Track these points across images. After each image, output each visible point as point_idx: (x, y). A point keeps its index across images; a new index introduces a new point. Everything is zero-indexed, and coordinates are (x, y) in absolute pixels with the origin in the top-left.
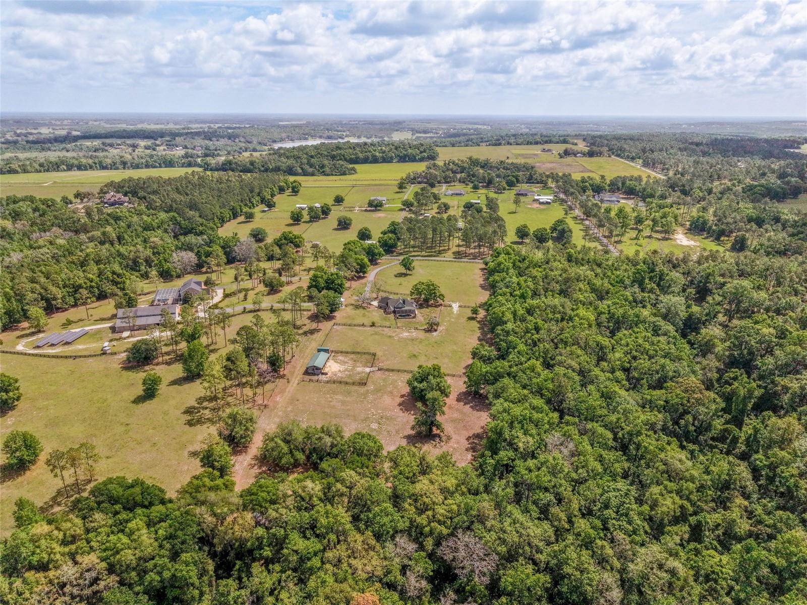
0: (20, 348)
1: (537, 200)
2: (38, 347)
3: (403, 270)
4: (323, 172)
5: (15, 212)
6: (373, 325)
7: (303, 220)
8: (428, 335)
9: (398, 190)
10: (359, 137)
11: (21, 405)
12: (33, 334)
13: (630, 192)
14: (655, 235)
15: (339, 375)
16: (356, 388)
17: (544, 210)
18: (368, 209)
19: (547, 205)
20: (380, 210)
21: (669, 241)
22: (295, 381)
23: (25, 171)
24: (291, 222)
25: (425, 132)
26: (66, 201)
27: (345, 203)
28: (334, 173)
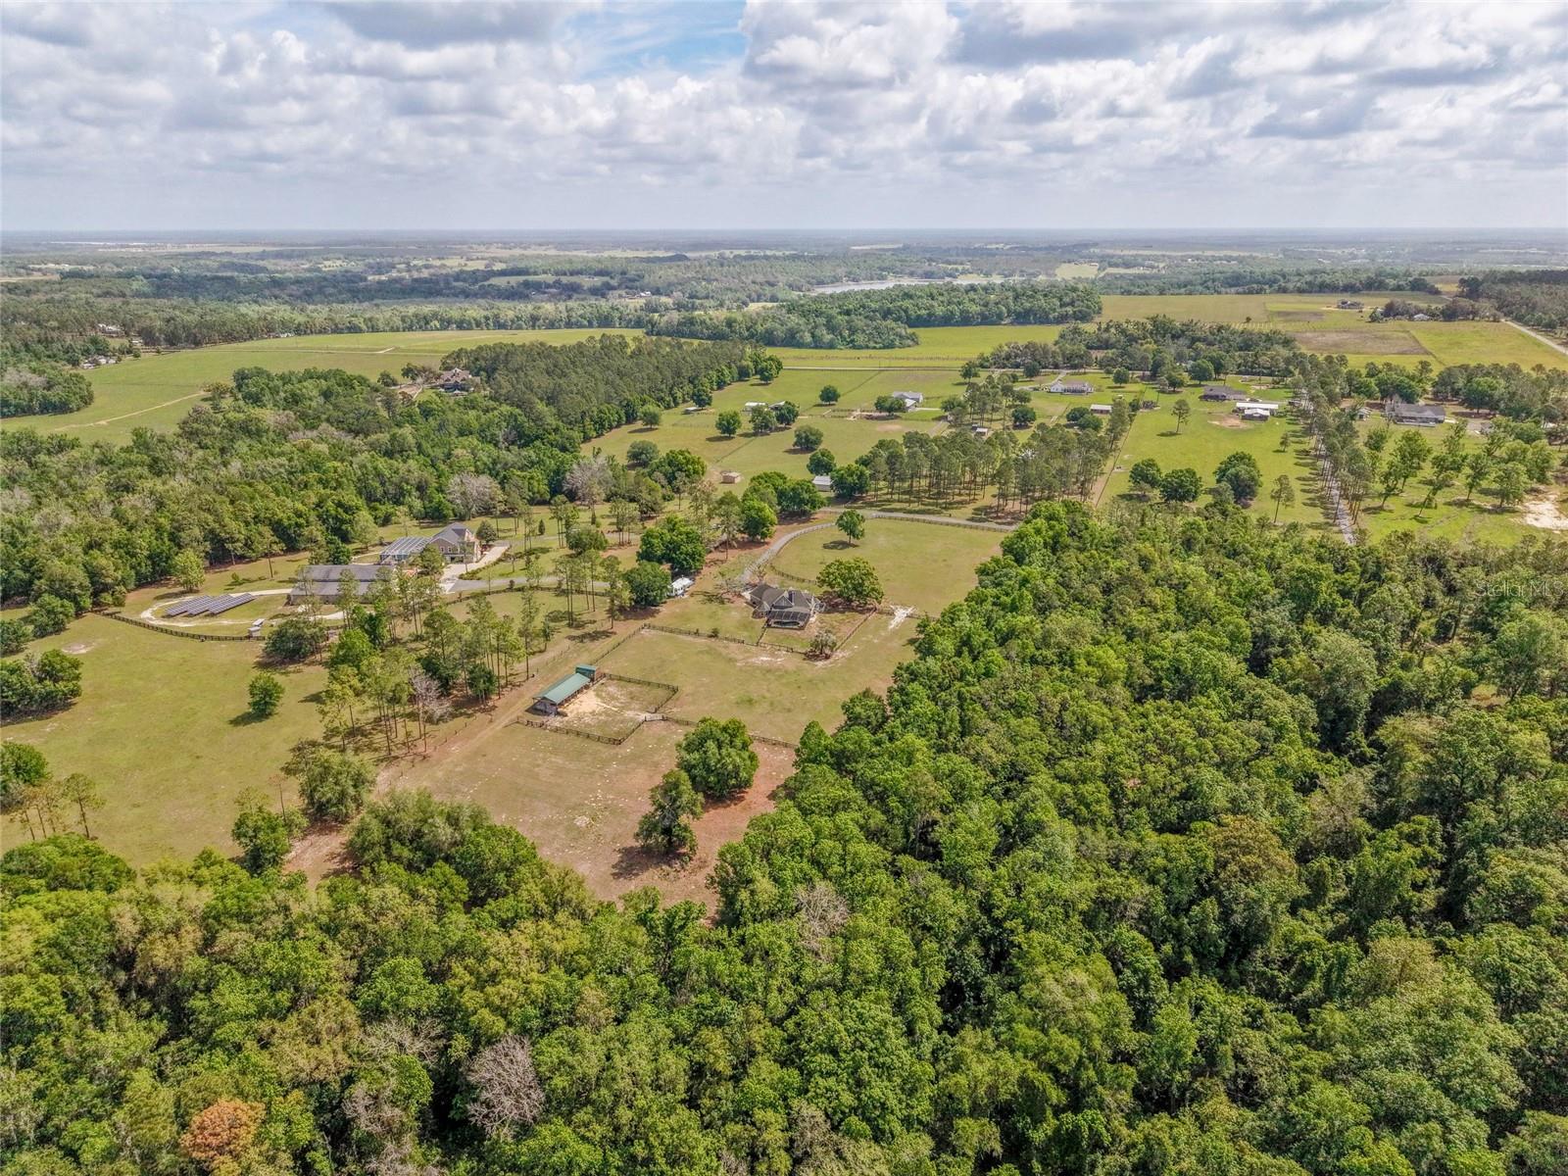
0: (146, 615)
1: (1241, 410)
2: (169, 616)
3: (844, 536)
4: (852, 341)
5: (294, 395)
6: (714, 634)
7: (739, 431)
8: (806, 665)
9: (962, 380)
10: (987, 275)
11: (81, 705)
12: (183, 593)
13: (1477, 401)
14: (1477, 500)
15: (587, 720)
16: (600, 747)
17: (1243, 431)
18: (877, 414)
19: (1258, 423)
20: (897, 417)
21: (1506, 516)
22: (503, 719)
23: (374, 329)
24: (717, 433)
25: (1127, 265)
26: (387, 380)
27: (841, 403)
28: (872, 344)
